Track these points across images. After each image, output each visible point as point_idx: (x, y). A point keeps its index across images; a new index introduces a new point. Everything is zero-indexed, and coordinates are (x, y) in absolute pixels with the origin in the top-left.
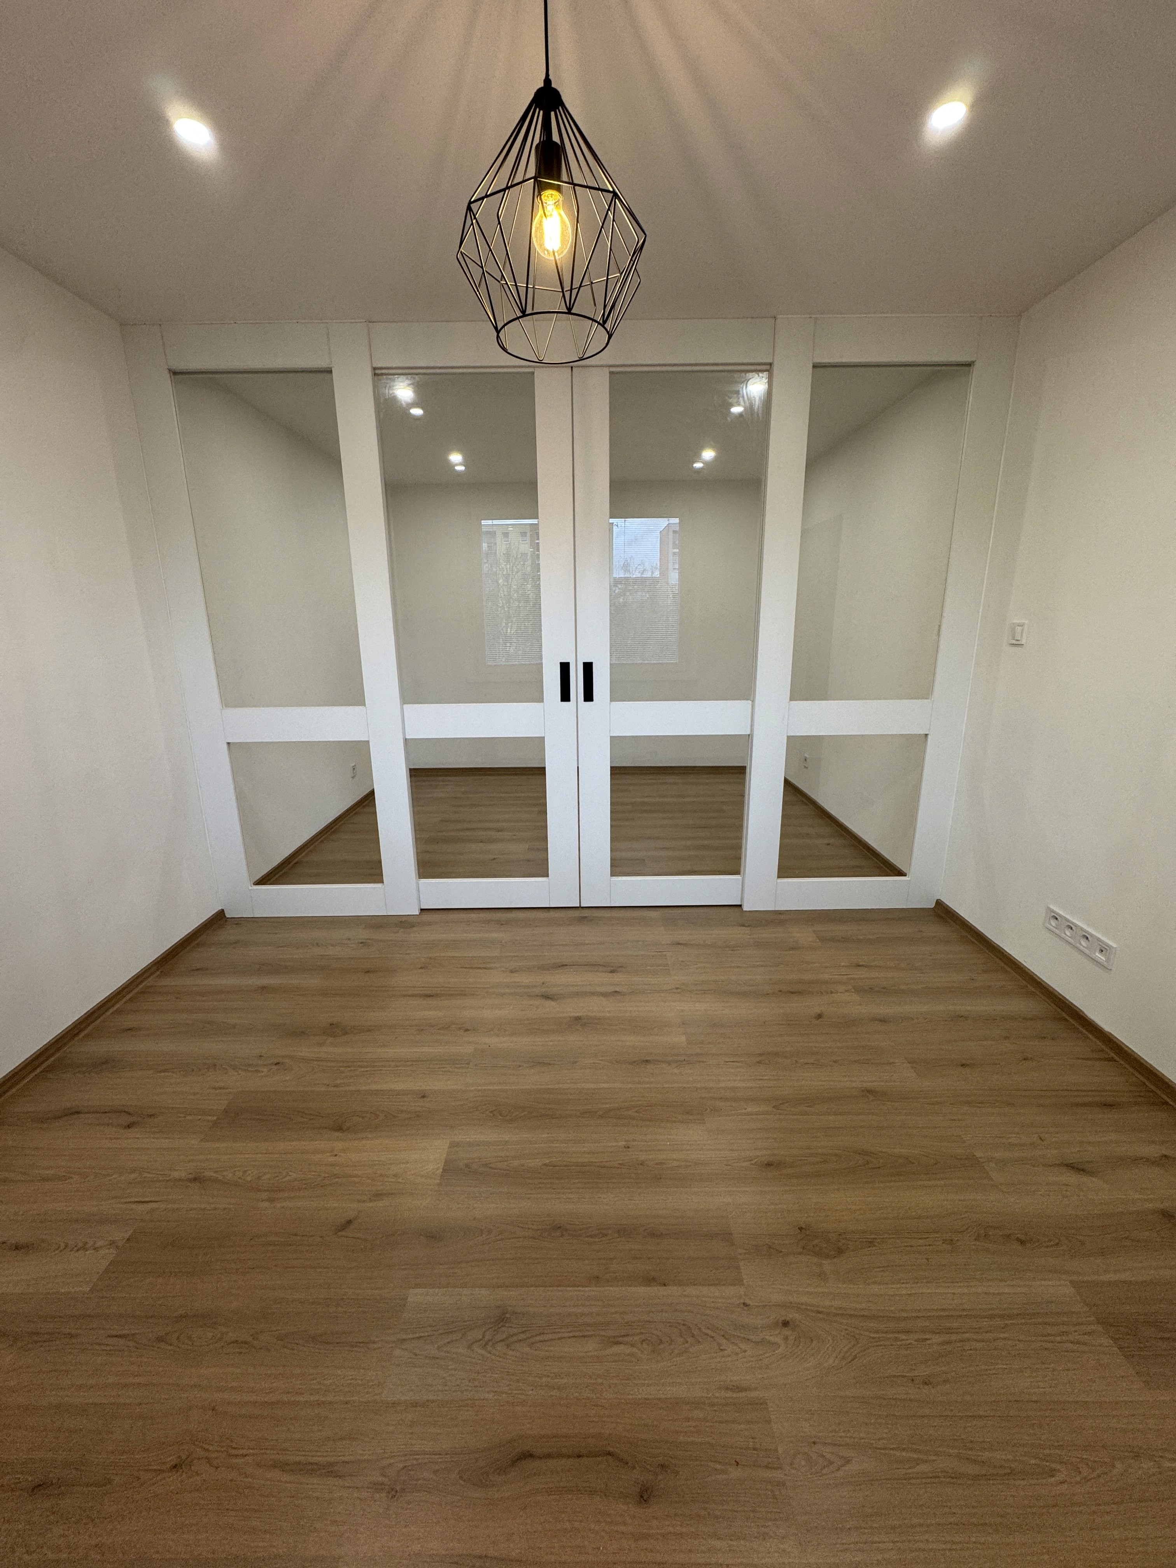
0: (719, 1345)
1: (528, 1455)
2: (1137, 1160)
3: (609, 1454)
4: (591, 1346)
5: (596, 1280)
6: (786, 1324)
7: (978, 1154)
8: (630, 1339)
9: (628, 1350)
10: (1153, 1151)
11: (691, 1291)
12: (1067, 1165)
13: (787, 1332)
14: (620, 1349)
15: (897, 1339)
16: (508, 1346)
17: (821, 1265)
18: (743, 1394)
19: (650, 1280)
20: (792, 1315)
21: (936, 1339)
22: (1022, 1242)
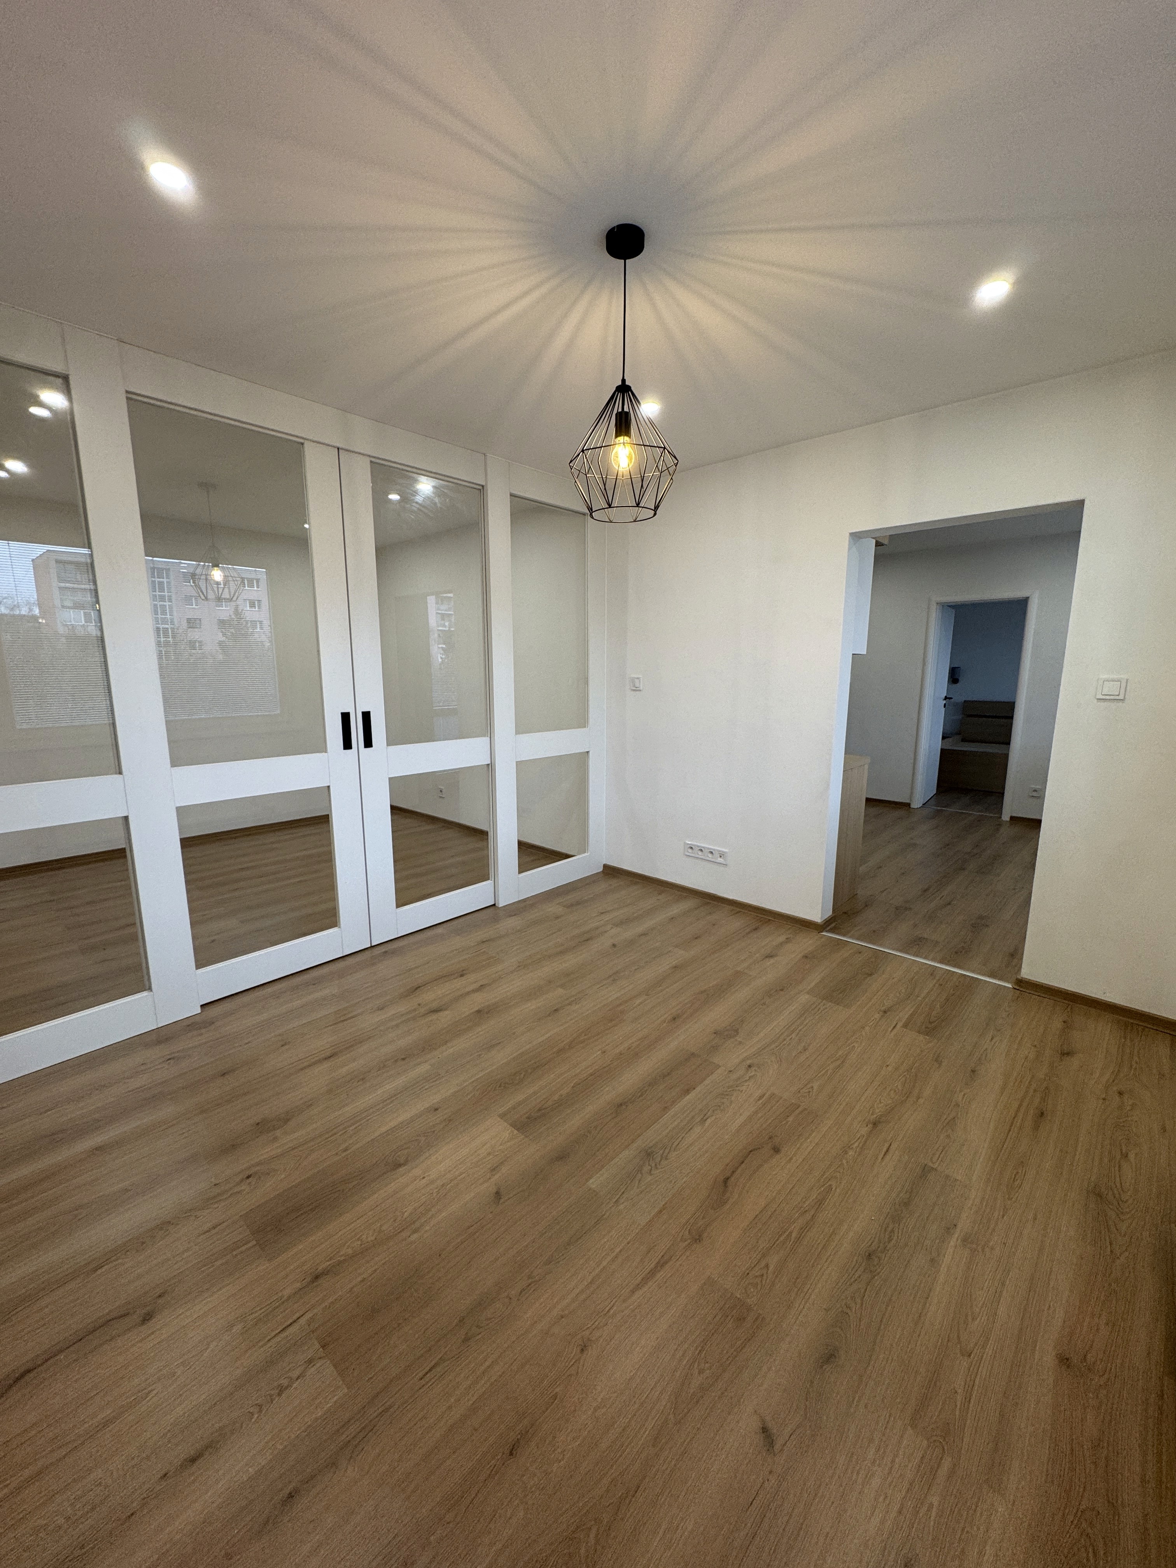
0: (739, 1090)
1: (726, 1180)
2: (781, 944)
3: (751, 1151)
4: (698, 1130)
5: (665, 1109)
6: (750, 1066)
7: (739, 969)
8: (708, 1115)
9: (713, 1118)
10: (782, 939)
11: (707, 1082)
12: (767, 957)
13: (753, 1069)
14: (709, 1121)
15: (784, 1045)
16: (666, 1159)
17: (736, 1040)
18: (765, 1098)
19: (687, 1092)
20: (749, 1062)
21: (793, 1036)
22: (782, 990)
